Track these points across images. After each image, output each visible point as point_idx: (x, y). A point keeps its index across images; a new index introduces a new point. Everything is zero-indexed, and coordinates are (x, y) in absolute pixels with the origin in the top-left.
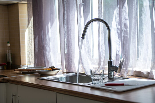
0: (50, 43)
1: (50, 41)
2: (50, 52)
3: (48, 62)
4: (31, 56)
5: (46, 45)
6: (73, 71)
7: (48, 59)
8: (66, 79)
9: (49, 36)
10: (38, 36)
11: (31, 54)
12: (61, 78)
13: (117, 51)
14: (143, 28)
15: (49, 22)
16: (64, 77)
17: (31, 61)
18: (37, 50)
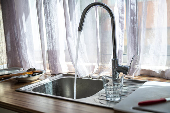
0: (25, 39)
1: (25, 37)
2: (26, 50)
3: (26, 62)
4: (3, 55)
5: (21, 42)
6: (59, 72)
7: (25, 59)
8: (53, 84)
9: (24, 31)
10: (10, 31)
11: (3, 54)
12: (47, 84)
13: (120, 46)
14: (154, 16)
15: (23, 13)
16: (51, 82)
17: (3, 62)
18: (10, 48)
